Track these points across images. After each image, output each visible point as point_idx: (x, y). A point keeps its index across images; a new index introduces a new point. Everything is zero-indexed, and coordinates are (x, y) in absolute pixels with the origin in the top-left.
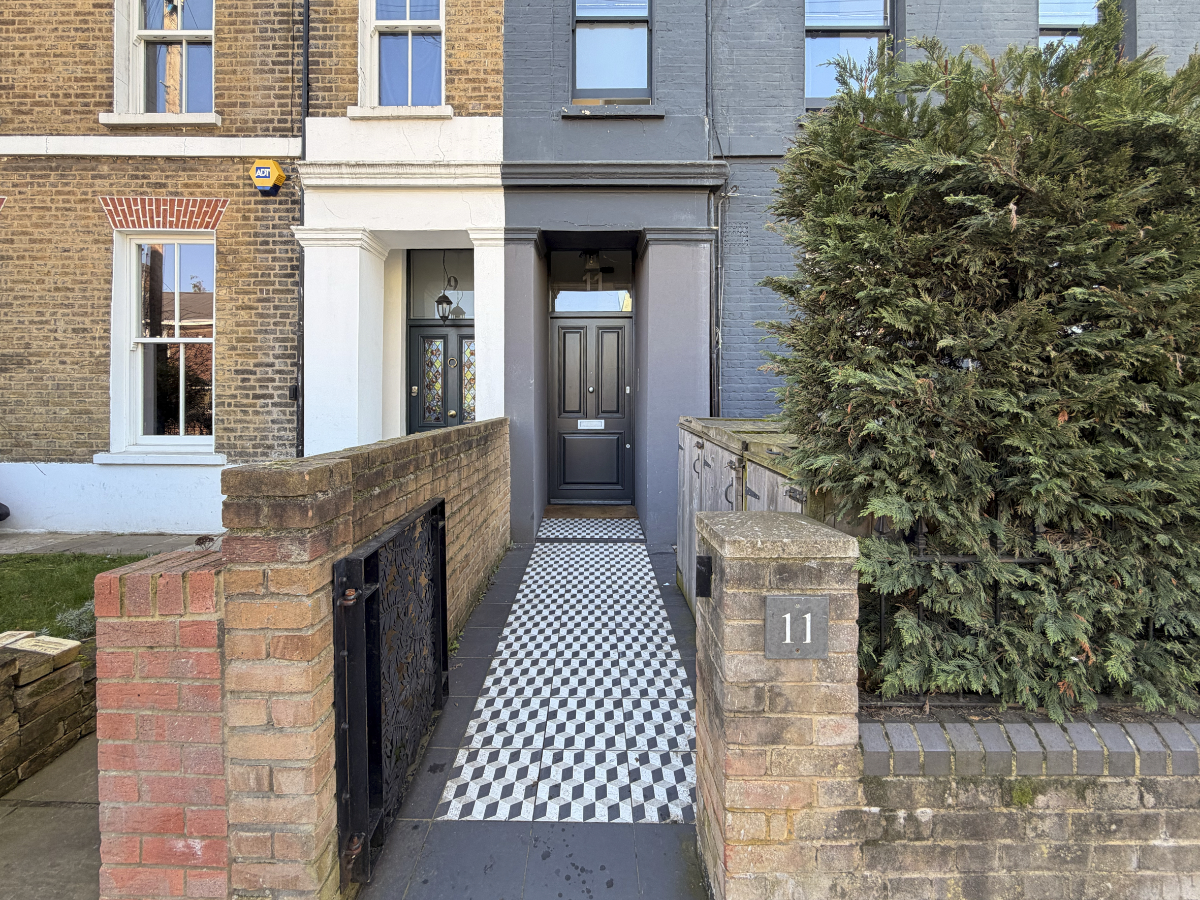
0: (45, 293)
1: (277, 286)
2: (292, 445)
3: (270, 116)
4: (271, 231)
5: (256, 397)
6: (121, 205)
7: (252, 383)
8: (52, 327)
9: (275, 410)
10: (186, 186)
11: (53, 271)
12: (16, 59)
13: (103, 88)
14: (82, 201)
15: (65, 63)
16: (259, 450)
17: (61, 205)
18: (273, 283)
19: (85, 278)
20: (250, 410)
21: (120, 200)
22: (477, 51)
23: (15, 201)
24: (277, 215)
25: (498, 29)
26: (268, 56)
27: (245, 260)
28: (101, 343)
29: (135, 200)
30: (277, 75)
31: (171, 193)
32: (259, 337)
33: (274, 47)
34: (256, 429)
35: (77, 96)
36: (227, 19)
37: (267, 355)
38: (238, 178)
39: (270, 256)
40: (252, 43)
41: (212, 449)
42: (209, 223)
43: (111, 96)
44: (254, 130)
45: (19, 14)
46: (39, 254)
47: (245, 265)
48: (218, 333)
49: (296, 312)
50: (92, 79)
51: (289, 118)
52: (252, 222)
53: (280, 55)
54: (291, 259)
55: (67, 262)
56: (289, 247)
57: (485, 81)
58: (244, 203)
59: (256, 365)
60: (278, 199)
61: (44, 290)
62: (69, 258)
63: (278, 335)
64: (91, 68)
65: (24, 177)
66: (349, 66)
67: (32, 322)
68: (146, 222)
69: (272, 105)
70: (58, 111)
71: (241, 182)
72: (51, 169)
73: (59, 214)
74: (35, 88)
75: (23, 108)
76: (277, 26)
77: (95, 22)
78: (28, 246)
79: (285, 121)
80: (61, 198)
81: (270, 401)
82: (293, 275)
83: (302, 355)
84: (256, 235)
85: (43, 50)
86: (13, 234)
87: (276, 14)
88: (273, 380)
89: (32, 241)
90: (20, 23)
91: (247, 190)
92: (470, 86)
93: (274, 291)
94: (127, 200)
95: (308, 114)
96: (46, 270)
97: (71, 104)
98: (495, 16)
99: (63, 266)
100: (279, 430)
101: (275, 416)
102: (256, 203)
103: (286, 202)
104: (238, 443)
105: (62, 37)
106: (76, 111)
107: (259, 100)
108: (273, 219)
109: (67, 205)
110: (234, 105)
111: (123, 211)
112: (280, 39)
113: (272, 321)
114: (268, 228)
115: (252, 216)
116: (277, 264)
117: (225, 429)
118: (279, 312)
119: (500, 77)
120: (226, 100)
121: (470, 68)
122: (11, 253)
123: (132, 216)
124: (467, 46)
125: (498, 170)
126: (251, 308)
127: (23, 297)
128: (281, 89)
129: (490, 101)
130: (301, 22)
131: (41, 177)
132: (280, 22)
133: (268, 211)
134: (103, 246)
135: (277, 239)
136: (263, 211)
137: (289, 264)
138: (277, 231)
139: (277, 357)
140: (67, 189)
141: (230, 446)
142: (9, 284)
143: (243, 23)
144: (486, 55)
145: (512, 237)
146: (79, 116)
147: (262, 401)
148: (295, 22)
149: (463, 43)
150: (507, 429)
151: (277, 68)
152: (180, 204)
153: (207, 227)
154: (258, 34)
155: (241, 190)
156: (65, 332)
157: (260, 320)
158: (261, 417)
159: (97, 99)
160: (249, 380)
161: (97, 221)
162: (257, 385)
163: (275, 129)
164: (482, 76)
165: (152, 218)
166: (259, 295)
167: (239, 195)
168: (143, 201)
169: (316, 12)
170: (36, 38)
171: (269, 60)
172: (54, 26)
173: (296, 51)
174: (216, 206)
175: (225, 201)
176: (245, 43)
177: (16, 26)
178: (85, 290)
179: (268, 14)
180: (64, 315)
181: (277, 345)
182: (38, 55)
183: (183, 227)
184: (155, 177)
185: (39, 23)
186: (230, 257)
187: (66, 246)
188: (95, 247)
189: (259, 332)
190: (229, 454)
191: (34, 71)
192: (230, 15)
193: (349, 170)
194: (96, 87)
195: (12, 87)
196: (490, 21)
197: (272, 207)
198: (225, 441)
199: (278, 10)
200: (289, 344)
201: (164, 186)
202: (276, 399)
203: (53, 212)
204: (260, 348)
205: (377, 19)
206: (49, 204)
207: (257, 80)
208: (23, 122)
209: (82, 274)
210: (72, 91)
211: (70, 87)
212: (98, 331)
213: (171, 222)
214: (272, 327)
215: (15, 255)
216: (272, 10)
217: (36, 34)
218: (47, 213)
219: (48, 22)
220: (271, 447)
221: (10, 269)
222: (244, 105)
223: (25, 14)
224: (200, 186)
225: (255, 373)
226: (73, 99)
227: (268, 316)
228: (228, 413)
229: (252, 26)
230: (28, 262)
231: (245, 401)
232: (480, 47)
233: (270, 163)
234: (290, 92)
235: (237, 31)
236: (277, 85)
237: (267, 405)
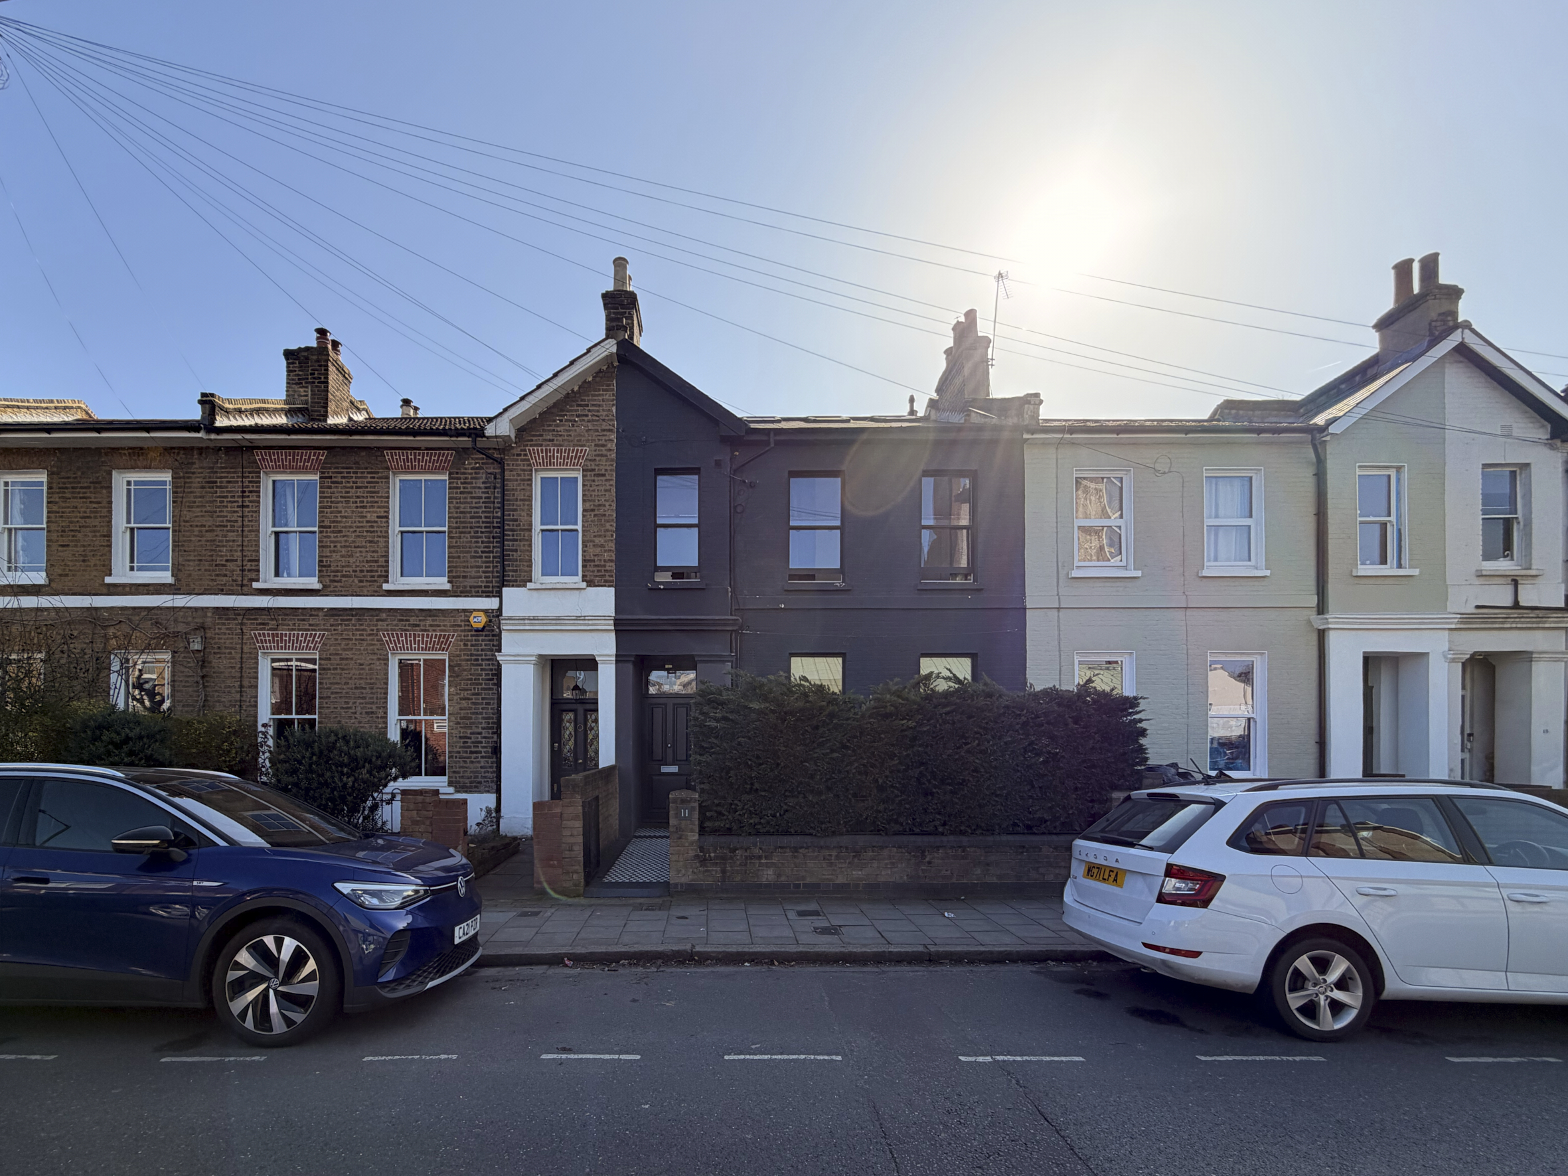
0: (348, 690)
1: (483, 686)
2: (492, 782)
3: (480, 584)
4: (480, 653)
5: (472, 752)
6: (393, 637)
7: (469, 744)
8: (353, 711)
9: (482, 760)
10: (431, 626)
11: (354, 677)
12: (332, 549)
13: (383, 566)
14: (370, 635)
15: (361, 552)
16: (473, 785)
17: (358, 637)
18: (481, 684)
19: (372, 681)
20: (468, 760)
21: (392, 634)
22: (599, 549)
23: (332, 635)
24: (483, 643)
25: (612, 535)
26: (479, 547)
27: (465, 670)
28: (382, 720)
29: (402, 635)
30: (484, 559)
31: (422, 630)
32: (474, 716)
33: (482, 542)
34: (471, 772)
35: (368, 571)
36: (455, 525)
37: (478, 727)
38: (461, 621)
39: (480, 667)
40: (469, 539)
41: (446, 784)
42: (444, 648)
43: (387, 571)
44: (470, 592)
45: (334, 522)
46: (346, 667)
47: (465, 673)
48: (449, 714)
49: (496, 701)
50: (376, 562)
51: (491, 585)
52: (469, 647)
53: (485, 547)
54: (491, 670)
55: (362, 672)
56: (490, 663)
57: (605, 566)
58: (464, 636)
59: (471, 734)
60: (484, 633)
61: (348, 688)
62: (363, 669)
63: (484, 715)
64: (376, 555)
65: (337, 620)
66: (527, 558)
67: (342, 708)
68: (407, 648)
69: (481, 577)
70: (356, 580)
71: (463, 624)
72: (353, 615)
73: (357, 642)
74: (343, 567)
75: (336, 579)
76: (483, 530)
77: (378, 527)
78: (338, 662)
79: (488, 587)
80: (358, 633)
81: (480, 755)
82: (492, 679)
83: (499, 727)
84: (472, 655)
85: (347, 544)
86: (330, 655)
87: (483, 522)
88: (481, 742)
89: (342, 659)
90: (334, 527)
91: (467, 628)
92: (595, 569)
93: (482, 689)
94: (397, 634)
95: (504, 586)
96: (350, 676)
97: (364, 576)
98: (610, 528)
99: (360, 674)
100: (485, 772)
101: (482, 764)
102: (472, 636)
103: (489, 636)
104: (461, 780)
105: (359, 536)
106: (367, 581)
107: (473, 574)
108: (481, 645)
109: (362, 637)
110: (459, 577)
111: (394, 641)
112: (486, 537)
113: (480, 707)
114: (478, 651)
115: (469, 643)
116: (483, 672)
117: (454, 772)
118: (484, 701)
119: (613, 564)
120: (454, 574)
121: (596, 559)
122: (329, 666)
123: (399, 643)
124: (594, 546)
125: (612, 622)
126: (469, 699)
127: (336, 693)
128: (486, 567)
129: (607, 578)
130: (499, 527)
131: (347, 620)
132: (486, 527)
133: (479, 641)
134: (382, 662)
135: (484, 657)
136: (475, 640)
137: (491, 673)
138: (483, 653)
139: (483, 728)
140: (362, 627)
141: (456, 782)
142: (328, 685)
143: (464, 527)
144: (605, 551)
145: (620, 659)
146: (369, 584)
147: (475, 755)
148: (494, 527)
149: (591, 544)
150: (617, 772)
151: (484, 555)
152: (427, 637)
153: (443, 650)
154: (473, 534)
155: (463, 628)
156: (361, 713)
157: (473, 707)
158: (475, 765)
159: (379, 573)
160: (467, 742)
161: (379, 647)
162: (472, 745)
163: (483, 592)
164: (603, 563)
165: (411, 645)
166: (473, 691)
167: (462, 631)
168: (406, 635)
169: (508, 525)
170: (344, 536)
171: (479, 550)
172: (354, 529)
173: (495, 544)
174: (448, 638)
175: (453, 635)
176: (465, 540)
177: (332, 529)
178: (372, 688)
179: (478, 522)
180: (360, 703)
181: (483, 721)
182: (345, 546)
183: (429, 650)
184: (413, 620)
185: (345, 527)
186: (456, 669)
187: (361, 662)
188: (378, 663)
189: (473, 713)
190: (456, 787)
191: (342, 556)
192: (456, 523)
193: (529, 622)
194: (378, 566)
195: (330, 566)
196: (607, 530)
197: (480, 638)
198: (454, 779)
199: (484, 520)
200: (490, 721)
201: (418, 626)
202: (483, 754)
203: (354, 642)
204: (473, 723)
205: (541, 524)
206: (351, 637)
207: (472, 562)
208: (336, 587)
209: (371, 679)
210: (364, 569)
211: (364, 566)
212: (381, 714)
213: (422, 648)
214: (481, 710)
215: (332, 667)
216: (481, 520)
217: (344, 534)
218: (350, 642)
219: (351, 527)
220: (480, 783)
221: (329, 676)
222: (465, 577)
223: (337, 522)
224: (439, 626)
225: (470, 738)
226: (365, 573)
227: (478, 704)
228: (456, 762)
229: (469, 530)
230: (339, 671)
231: (465, 755)
232: (602, 546)
233: (482, 614)
234: (491, 569)
235: (461, 533)
236: (484, 565)
237: (477, 757)
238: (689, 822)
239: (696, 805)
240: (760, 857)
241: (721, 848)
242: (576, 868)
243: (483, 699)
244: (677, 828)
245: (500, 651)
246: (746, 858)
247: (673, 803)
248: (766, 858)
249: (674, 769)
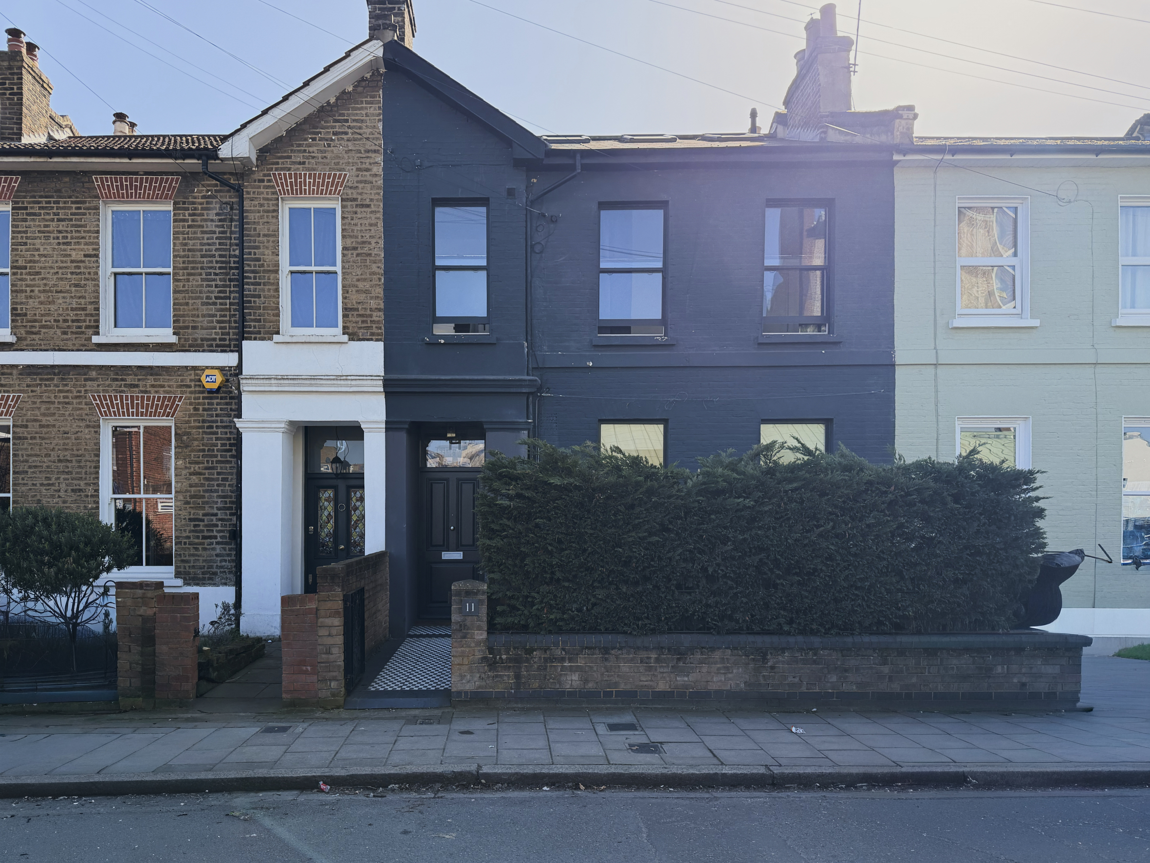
0: (50, 464)
1: (219, 458)
2: (230, 572)
3: (214, 336)
4: (214, 418)
5: (204, 538)
6: (106, 400)
7: (201, 528)
8: (56, 488)
9: (218, 547)
10: (153, 386)
11: (57, 447)
12: (28, 294)
13: (91, 315)
14: (77, 397)
15: (64, 298)
16: (207, 576)
17: (62, 400)
18: (216, 456)
19: (80, 452)
20: (200, 547)
21: (105, 397)
22: (364, 295)
23: (29, 397)
24: (219, 407)
25: (380, 279)
26: (212, 292)
27: (196, 439)
28: (93, 499)
29: (116, 397)
30: (218, 306)
31: (142, 392)
32: (207, 495)
33: (216, 286)
34: (204, 561)
35: (73, 321)
36: (181, 265)
37: (212, 508)
38: (191, 380)
39: (214, 436)
40: (200, 283)
41: (173, 575)
42: (169, 413)
43: (98, 321)
44: (202, 345)
45: (30, 261)
46: (47, 436)
47: (196, 443)
48: (176, 492)
49: (235, 476)
50: (84, 309)
51: (227, 337)
52: (201, 412)
53: (220, 292)
54: (229, 439)
55: (66, 441)
56: (228, 430)
57: (371, 316)
58: (195, 399)
59: (204, 515)
60: (219, 395)
61: (50, 461)
62: (68, 438)
63: (220, 493)
64: (83, 301)
65: (35, 380)
66: (272, 305)
67: (42, 485)
68: (123, 412)
69: (215, 328)
70: (59, 332)
71: (193, 384)
72: (55, 374)
73: (60, 406)
74: (42, 315)
75: (34, 330)
76: (218, 271)
77: (85, 268)
78: (38, 430)
79: (225, 340)
80: (62, 395)
81: (214, 541)
82: (230, 451)
83: (239, 507)
84: (204, 421)
85: (48, 288)
86: (27, 421)
87: (217, 262)
88: (217, 526)
89: (41, 426)
90: (31, 268)
91: (197, 389)
92: (360, 319)
93: (218, 462)
94: (110, 397)
95: (243, 339)
96: (51, 447)
97: (69, 327)
98: (377, 270)
99: (64, 444)
100: (221, 561)
101: (218, 551)
102: (204, 398)
103: (225, 398)
104: (192, 570)
105: (62, 279)
106: (72, 332)
107: (205, 324)
108: (216, 410)
109: (67, 400)
110: (187, 328)
111: (107, 404)
112: (220, 280)
113: (216, 483)
114: (212, 416)
115: (201, 408)
116: (219, 442)
117: (183, 561)
118: (220, 477)
119: (381, 314)
120: (181, 324)
121: (360, 307)
122: (26, 435)
123: (113, 408)
124: (357, 291)
125: (381, 383)
126: (200, 474)
127: (36, 467)
128: (221, 316)
129: (375, 330)
130: (236, 268)
131: (47, 380)
132: (220, 268)
133: (212, 404)
134: (93, 430)
135: (219, 424)
136: (208, 404)
137: (228, 442)
138: (219, 419)
139: (219, 509)
140: (66, 388)
141: (185, 573)
142: (25, 457)
143: (193, 268)
144: (371, 298)
145: (390, 426)
146: (74, 336)
147: (209, 540)
148: (231, 268)
149: (354, 289)
150: (387, 559)
151: (218, 301)
152: (148, 400)
153: (168, 416)
154: (204, 276)
155: (193, 389)
156: (66, 491)
157: (207, 483)
158: (208, 552)
159: (88, 323)
160: (199, 525)
161: (87, 411)
162: (205, 529)
163: (217, 346)
164: (368, 312)
165: (128, 410)
166: (206, 465)
167: (191, 393)
168: (121, 397)
169: (249, 265)
170: (43, 279)
171: (213, 295)
172: (56, 271)
173: (232, 289)
174: (174, 401)
175: (181, 397)
176: (194, 283)
177: (28, 270)
178: (80, 461)
179: (211, 262)
180: (65, 479)
181: (219, 500)
182: (44, 291)
183: (150, 416)
184: (130, 380)
185: (45, 268)
186: (185, 438)
187: (66, 429)
188: (87, 431)
189: (206, 491)
190: (185, 579)
191: (41, 303)
192: (184, 262)
193: (276, 382)
194: (86, 315)
195: (26, 315)
196: (374, 273)
197: (215, 401)
198: (182, 570)
199: (219, 259)
200: (228, 500)
201: (137, 386)
202: (219, 539)
203: (56, 405)
204: (207, 503)
205: (290, 265)
206: (53, 399)
207: (204, 310)
208: (34, 340)
209: (78, 450)
210: (69, 318)
211: (68, 315)
212: (90, 491)
213: (142, 412)
214: (216, 488)
215: (29, 436)
216: (214, 260)
217: (43, 276)
218: (52, 406)
219: (51, 268)
220: (215, 574)
221: (25, 446)
222: (194, 328)
223: (34, 262)
224: (163, 386)
225: (203, 521)
226: (70, 323)
227: (213, 480)
228: (184, 549)
229: (199, 271)
230: (38, 441)
231: (196, 541)
232: (366, 292)
233: (216, 372)
234: (228, 318)
235: (189, 274)
236: (218, 313)
237: (212, 544)
238: (475, 618)
239: (485, 597)
240: (563, 660)
241: (514, 648)
242: (334, 674)
243: (218, 474)
244: (461, 626)
245: (239, 416)
246: (546, 660)
247: (456, 596)
248: (570, 660)
249: (458, 555)
